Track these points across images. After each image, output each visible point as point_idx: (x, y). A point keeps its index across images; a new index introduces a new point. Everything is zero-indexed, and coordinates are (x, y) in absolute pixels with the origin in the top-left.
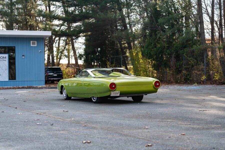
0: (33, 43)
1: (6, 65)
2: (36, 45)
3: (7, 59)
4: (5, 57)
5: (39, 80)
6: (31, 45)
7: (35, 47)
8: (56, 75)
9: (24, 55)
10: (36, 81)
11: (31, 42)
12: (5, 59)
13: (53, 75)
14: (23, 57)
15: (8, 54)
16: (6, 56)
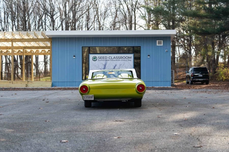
0: (160, 43)
1: (131, 65)
2: (162, 45)
3: (132, 59)
4: (130, 57)
5: (164, 80)
6: (157, 45)
7: (161, 46)
8: (201, 76)
9: (150, 55)
10: (162, 81)
11: (157, 41)
12: (130, 59)
13: (198, 75)
14: (149, 57)
15: (133, 54)
16: (132, 55)
